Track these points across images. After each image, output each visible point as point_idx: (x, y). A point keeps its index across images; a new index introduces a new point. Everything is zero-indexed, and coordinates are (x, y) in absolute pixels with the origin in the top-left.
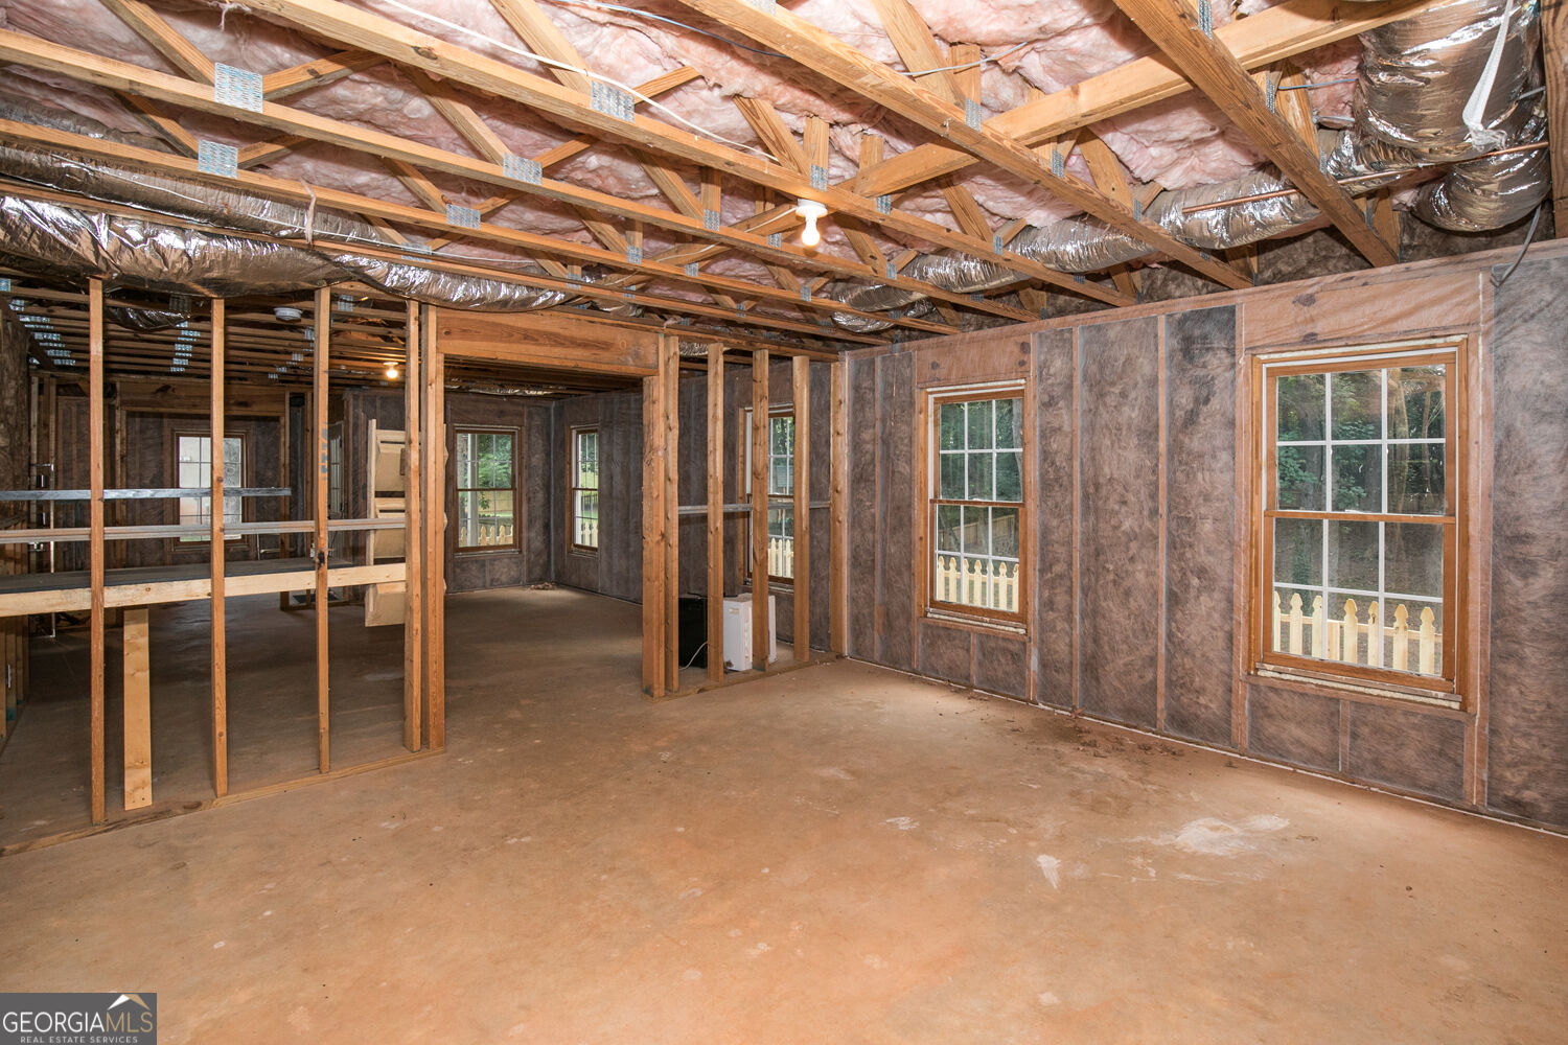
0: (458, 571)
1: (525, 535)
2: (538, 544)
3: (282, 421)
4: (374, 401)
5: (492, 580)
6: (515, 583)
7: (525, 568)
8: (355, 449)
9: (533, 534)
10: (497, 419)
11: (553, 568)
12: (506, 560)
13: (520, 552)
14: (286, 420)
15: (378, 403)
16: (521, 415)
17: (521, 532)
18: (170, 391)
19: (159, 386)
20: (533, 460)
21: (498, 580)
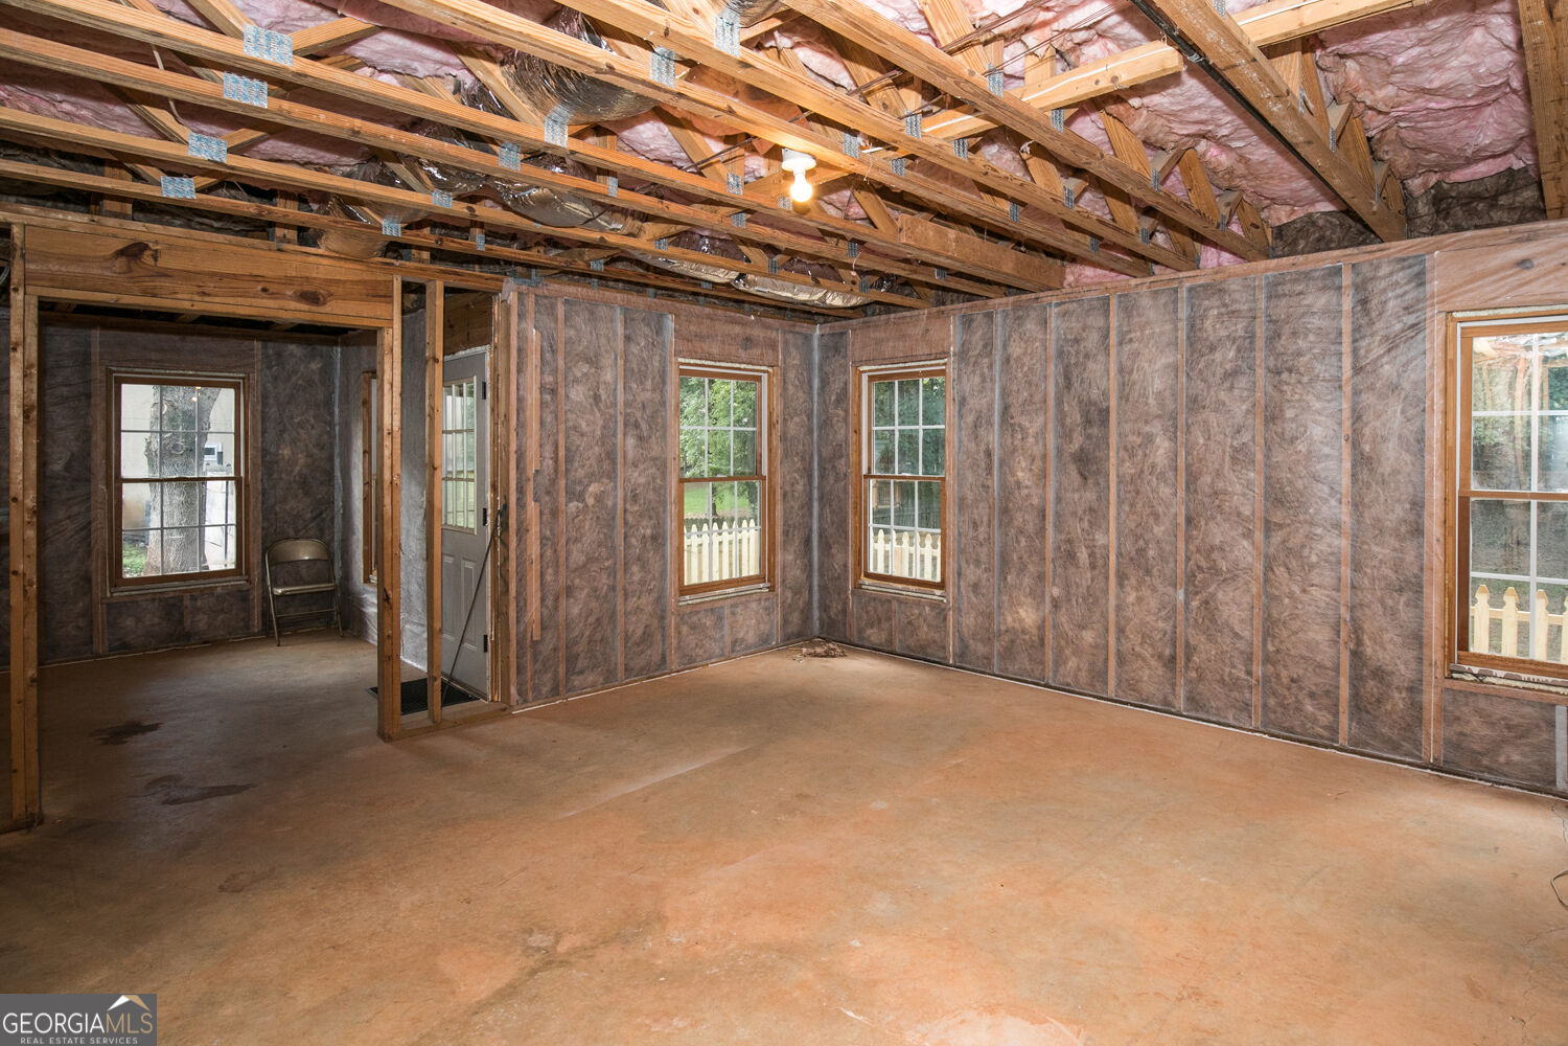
0: (685, 629)
1: (779, 558)
2: (796, 573)
3: (387, 338)
4: (553, 306)
5: (734, 643)
6: (764, 645)
7: (778, 618)
8: (520, 400)
9: (790, 557)
10: (743, 354)
11: (816, 614)
12: (754, 605)
13: (772, 589)
14: (393, 338)
15: (561, 309)
16: (773, 346)
17: (772, 551)
18: (147, 258)
19: (120, 245)
20: (791, 425)
21: (743, 640)
